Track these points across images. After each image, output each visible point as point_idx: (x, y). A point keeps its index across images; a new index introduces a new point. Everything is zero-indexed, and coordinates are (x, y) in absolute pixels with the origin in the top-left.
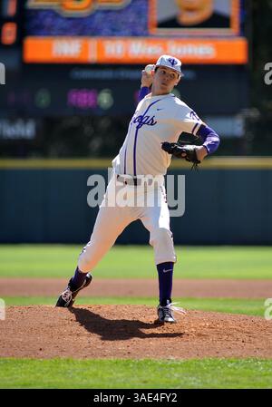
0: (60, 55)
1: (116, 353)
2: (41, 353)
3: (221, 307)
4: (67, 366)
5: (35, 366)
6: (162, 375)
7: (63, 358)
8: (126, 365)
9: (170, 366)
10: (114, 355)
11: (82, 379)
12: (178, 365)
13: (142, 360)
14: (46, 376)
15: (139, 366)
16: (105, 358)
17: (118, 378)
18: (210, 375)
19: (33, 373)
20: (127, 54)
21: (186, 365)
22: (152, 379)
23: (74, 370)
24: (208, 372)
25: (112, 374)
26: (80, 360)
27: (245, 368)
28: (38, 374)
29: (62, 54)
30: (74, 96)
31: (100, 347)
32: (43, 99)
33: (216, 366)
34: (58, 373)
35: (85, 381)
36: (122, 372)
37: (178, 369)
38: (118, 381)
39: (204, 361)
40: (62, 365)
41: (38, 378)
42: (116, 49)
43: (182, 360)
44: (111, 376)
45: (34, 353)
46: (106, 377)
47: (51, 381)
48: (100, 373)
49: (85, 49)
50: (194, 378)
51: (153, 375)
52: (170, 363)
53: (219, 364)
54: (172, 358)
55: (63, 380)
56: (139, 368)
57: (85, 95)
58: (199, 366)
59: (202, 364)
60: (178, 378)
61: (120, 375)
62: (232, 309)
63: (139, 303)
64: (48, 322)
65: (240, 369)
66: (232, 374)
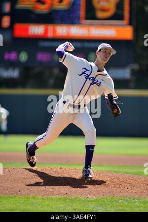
0: (32, 34)
1: (60, 194)
2: (20, 193)
3: (117, 170)
4: (33, 200)
5: (16, 200)
6: (84, 206)
7: (31, 196)
8: (65, 200)
9: (89, 201)
10: (59, 195)
11: (41, 207)
12: (92, 201)
13: (74, 197)
14: (22, 205)
15: (72, 201)
16: (54, 197)
17: (60, 207)
18: (109, 206)
19: (15, 204)
20: (68, 33)
21: (97, 200)
22: (79, 208)
23: (37, 203)
24: (109, 205)
25: (57, 205)
26: (41, 197)
27: (129, 203)
28: (18, 204)
29: (34, 33)
30: (40, 56)
31: (51, 190)
32: (23, 57)
33: (113, 202)
34: (28, 204)
35: (43, 208)
36: (63, 204)
37: (93, 202)
38: (61, 209)
39: (106, 199)
40: (31, 200)
41: (18, 206)
42: (62, 31)
43: (95, 198)
44: (57, 206)
45: (16, 193)
46: (54, 206)
47: (25, 208)
48: (51, 204)
49: (46, 31)
50: (101, 208)
51: (79, 206)
52: (88, 199)
53: (115, 200)
54: (90, 197)
55: (31, 208)
56: (72, 202)
57: (46, 55)
58: (104, 201)
59: (105, 200)
60: (93, 208)
61: (61, 205)
62: (123, 171)
63: (73, 167)
64: (23, 177)
65: (126, 203)
66: (121, 206)
